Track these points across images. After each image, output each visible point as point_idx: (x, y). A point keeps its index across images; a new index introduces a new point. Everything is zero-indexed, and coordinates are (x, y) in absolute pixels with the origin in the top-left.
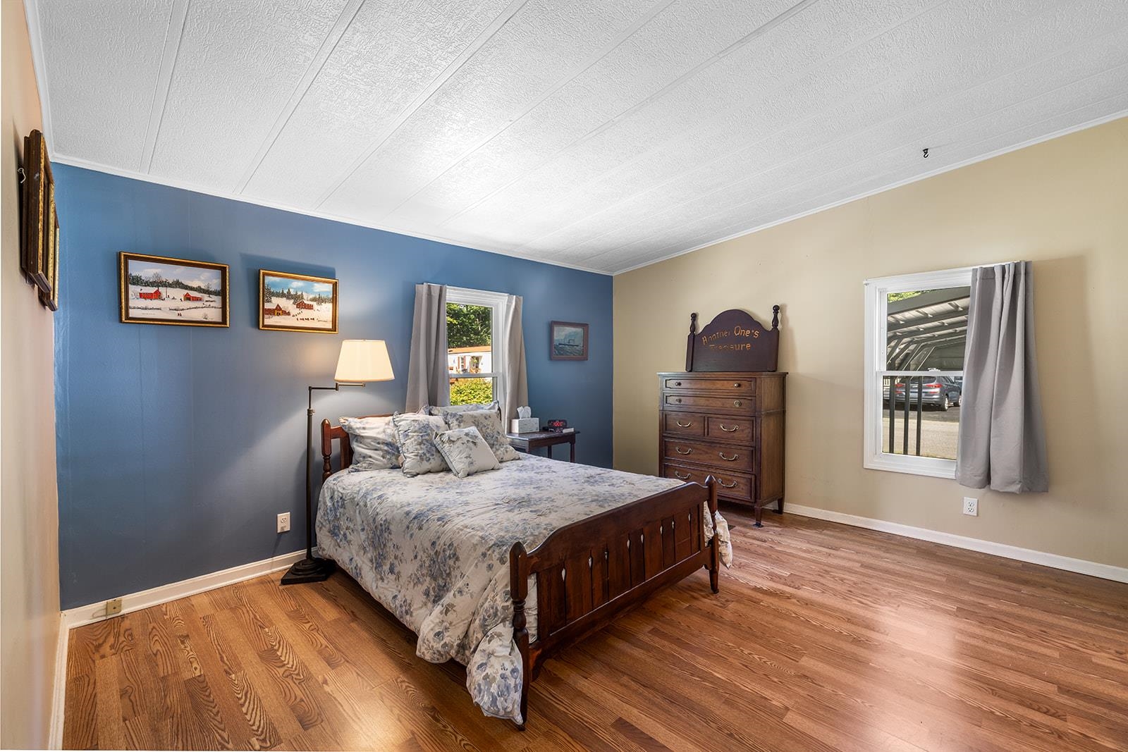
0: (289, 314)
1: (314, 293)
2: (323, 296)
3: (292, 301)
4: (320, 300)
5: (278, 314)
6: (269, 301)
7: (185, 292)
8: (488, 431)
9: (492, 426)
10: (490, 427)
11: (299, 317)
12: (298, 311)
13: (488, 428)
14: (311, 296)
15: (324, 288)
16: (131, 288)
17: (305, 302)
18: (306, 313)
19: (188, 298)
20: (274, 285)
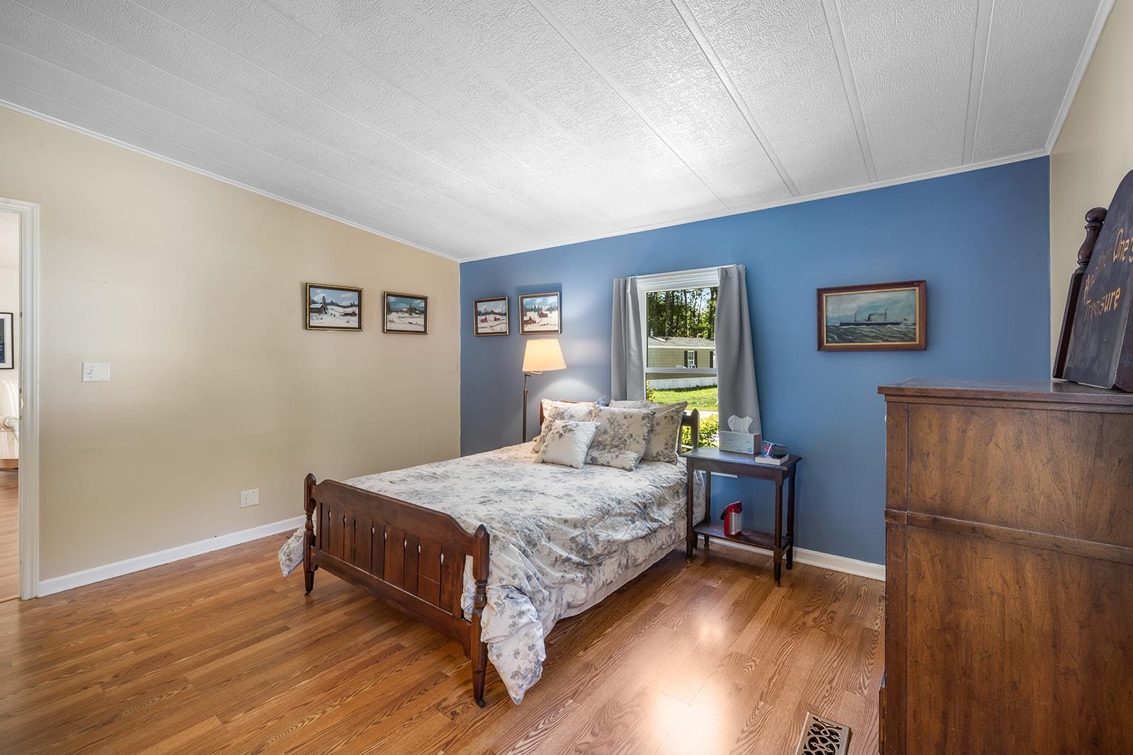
0: (535, 322)
1: (547, 305)
2: (553, 306)
3: (537, 313)
4: (551, 310)
5: (531, 323)
6: (526, 315)
7: (494, 316)
8: (620, 431)
9: (627, 427)
10: (624, 427)
11: (541, 324)
12: (540, 319)
13: (621, 428)
14: (546, 308)
15: (553, 300)
16: (479, 317)
17: (544, 312)
18: (544, 320)
19: (495, 319)
20: (528, 303)
